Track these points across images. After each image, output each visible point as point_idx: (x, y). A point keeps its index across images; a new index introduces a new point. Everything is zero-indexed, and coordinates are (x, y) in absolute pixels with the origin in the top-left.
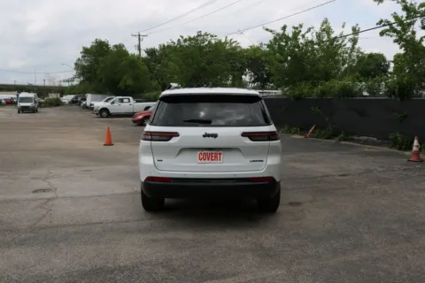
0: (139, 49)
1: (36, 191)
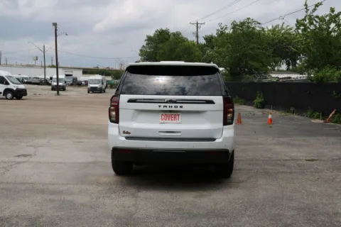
1: (19, 156)
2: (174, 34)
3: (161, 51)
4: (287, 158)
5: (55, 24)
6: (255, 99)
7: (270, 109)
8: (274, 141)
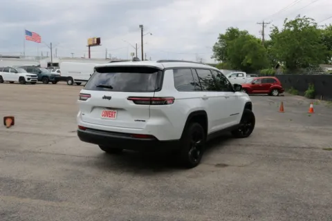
0: (263, 35)
1: (73, 132)
2: (242, 32)
3: (230, 47)
4: (305, 146)
5: (141, 26)
6: (306, 89)
7: (319, 99)
8: (304, 130)
